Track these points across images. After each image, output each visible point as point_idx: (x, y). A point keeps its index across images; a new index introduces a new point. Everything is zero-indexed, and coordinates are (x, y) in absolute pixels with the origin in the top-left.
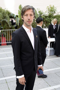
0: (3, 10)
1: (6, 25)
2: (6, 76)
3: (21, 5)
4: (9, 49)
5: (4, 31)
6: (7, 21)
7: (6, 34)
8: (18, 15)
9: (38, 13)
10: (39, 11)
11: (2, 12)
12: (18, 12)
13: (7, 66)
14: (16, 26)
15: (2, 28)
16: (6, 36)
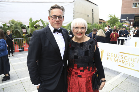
0: (16, 22)
1: (18, 34)
2: (21, 78)
3: (31, 18)
4: (22, 55)
5: (17, 40)
6: (19, 31)
7: (19, 42)
8: (29, 26)
9: (46, 24)
10: (47, 23)
11: (15, 24)
12: (28, 23)
13: (21, 69)
14: (28, 35)
15: (15, 37)
16: (19, 43)
